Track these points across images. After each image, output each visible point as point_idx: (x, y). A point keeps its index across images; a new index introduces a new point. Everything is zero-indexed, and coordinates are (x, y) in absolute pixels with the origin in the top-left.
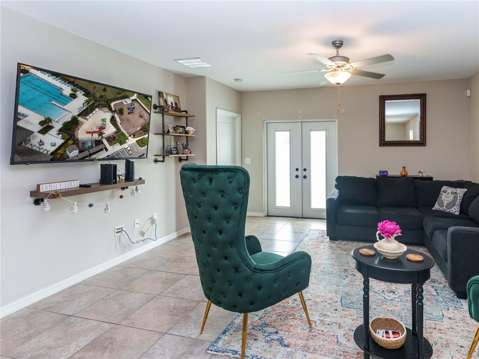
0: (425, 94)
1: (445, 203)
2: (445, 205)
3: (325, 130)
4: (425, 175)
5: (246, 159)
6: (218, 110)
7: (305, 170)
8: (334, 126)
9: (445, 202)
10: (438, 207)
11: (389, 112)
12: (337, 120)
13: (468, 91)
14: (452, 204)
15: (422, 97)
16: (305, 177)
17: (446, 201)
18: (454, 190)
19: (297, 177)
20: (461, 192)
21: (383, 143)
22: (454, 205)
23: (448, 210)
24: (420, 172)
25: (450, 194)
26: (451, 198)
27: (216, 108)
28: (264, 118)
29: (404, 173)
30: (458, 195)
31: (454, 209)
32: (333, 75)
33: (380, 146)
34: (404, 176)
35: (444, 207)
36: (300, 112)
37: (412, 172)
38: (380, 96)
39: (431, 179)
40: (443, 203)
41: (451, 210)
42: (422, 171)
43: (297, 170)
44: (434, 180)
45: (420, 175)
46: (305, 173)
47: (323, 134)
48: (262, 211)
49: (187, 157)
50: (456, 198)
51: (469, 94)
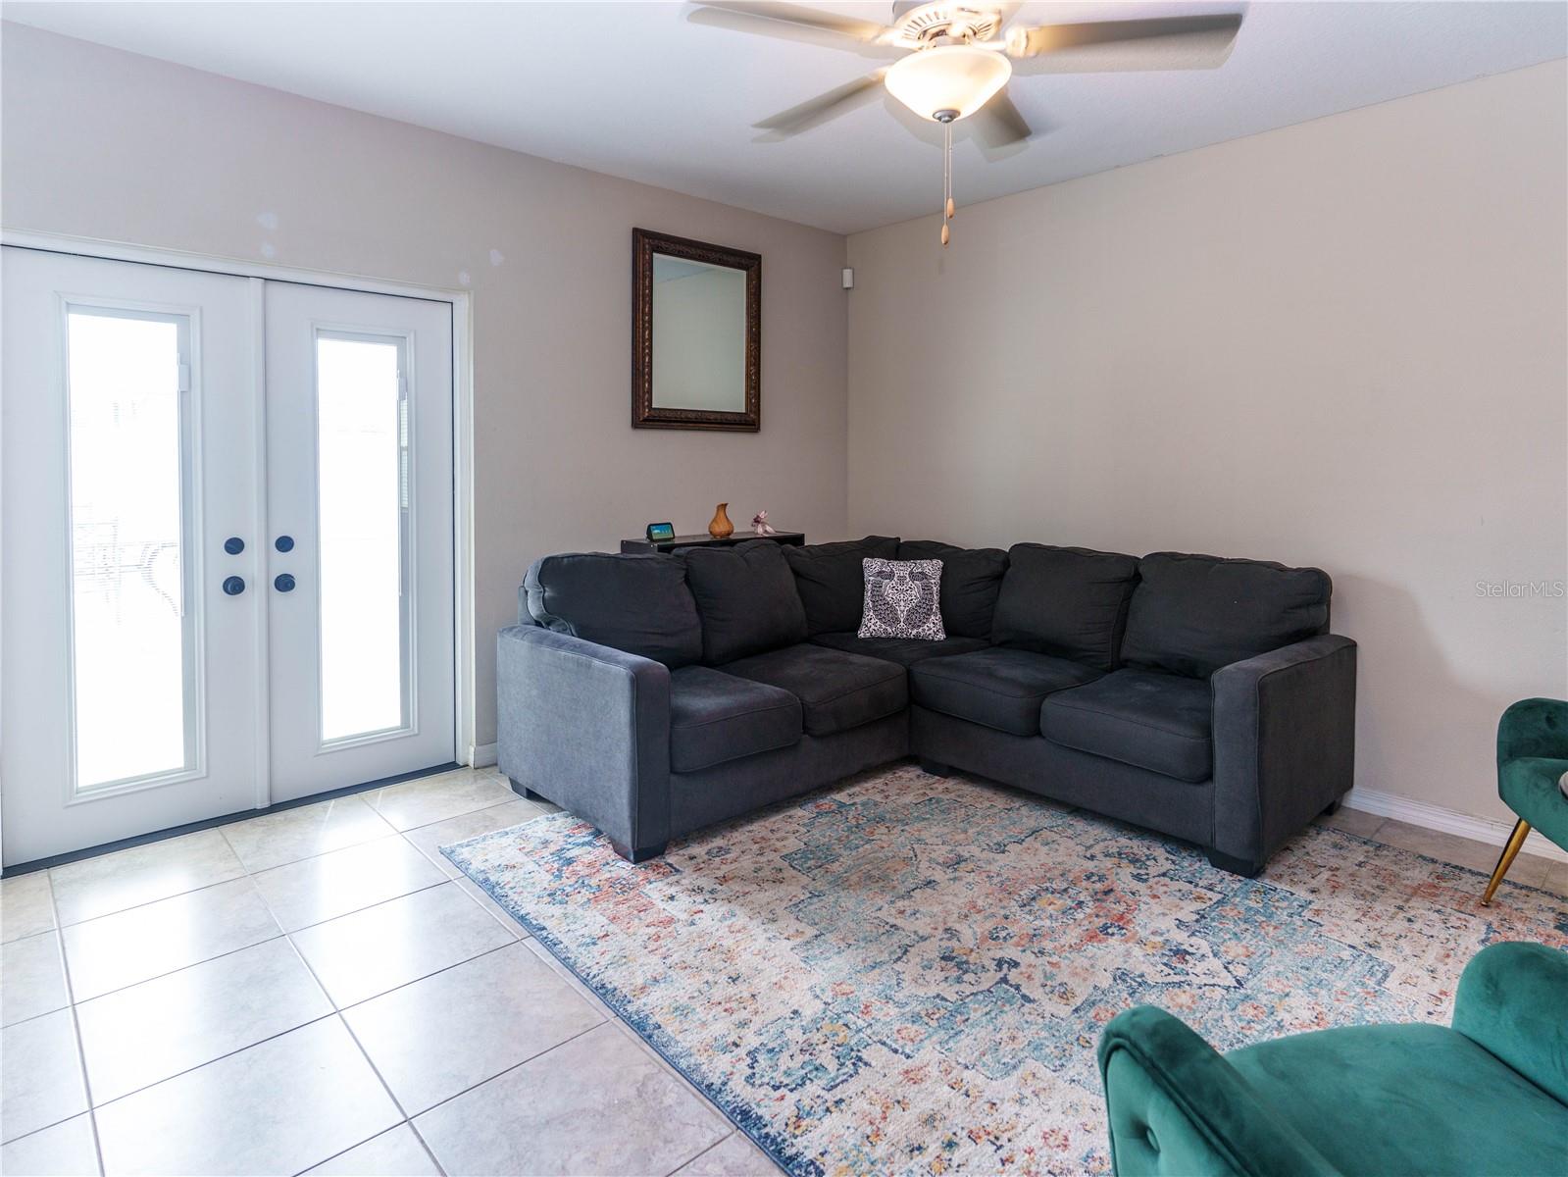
2: (902, 617)
3: (399, 340)
7: (285, 544)
9: (902, 608)
10: (881, 627)
16: (285, 583)
17: (902, 603)
19: (235, 586)
23: (914, 632)
25: (908, 579)
30: (933, 581)
31: (932, 625)
35: (902, 624)
40: (893, 611)
41: (925, 627)
43: (235, 546)
46: (283, 563)
47: (383, 359)
50: (926, 588)
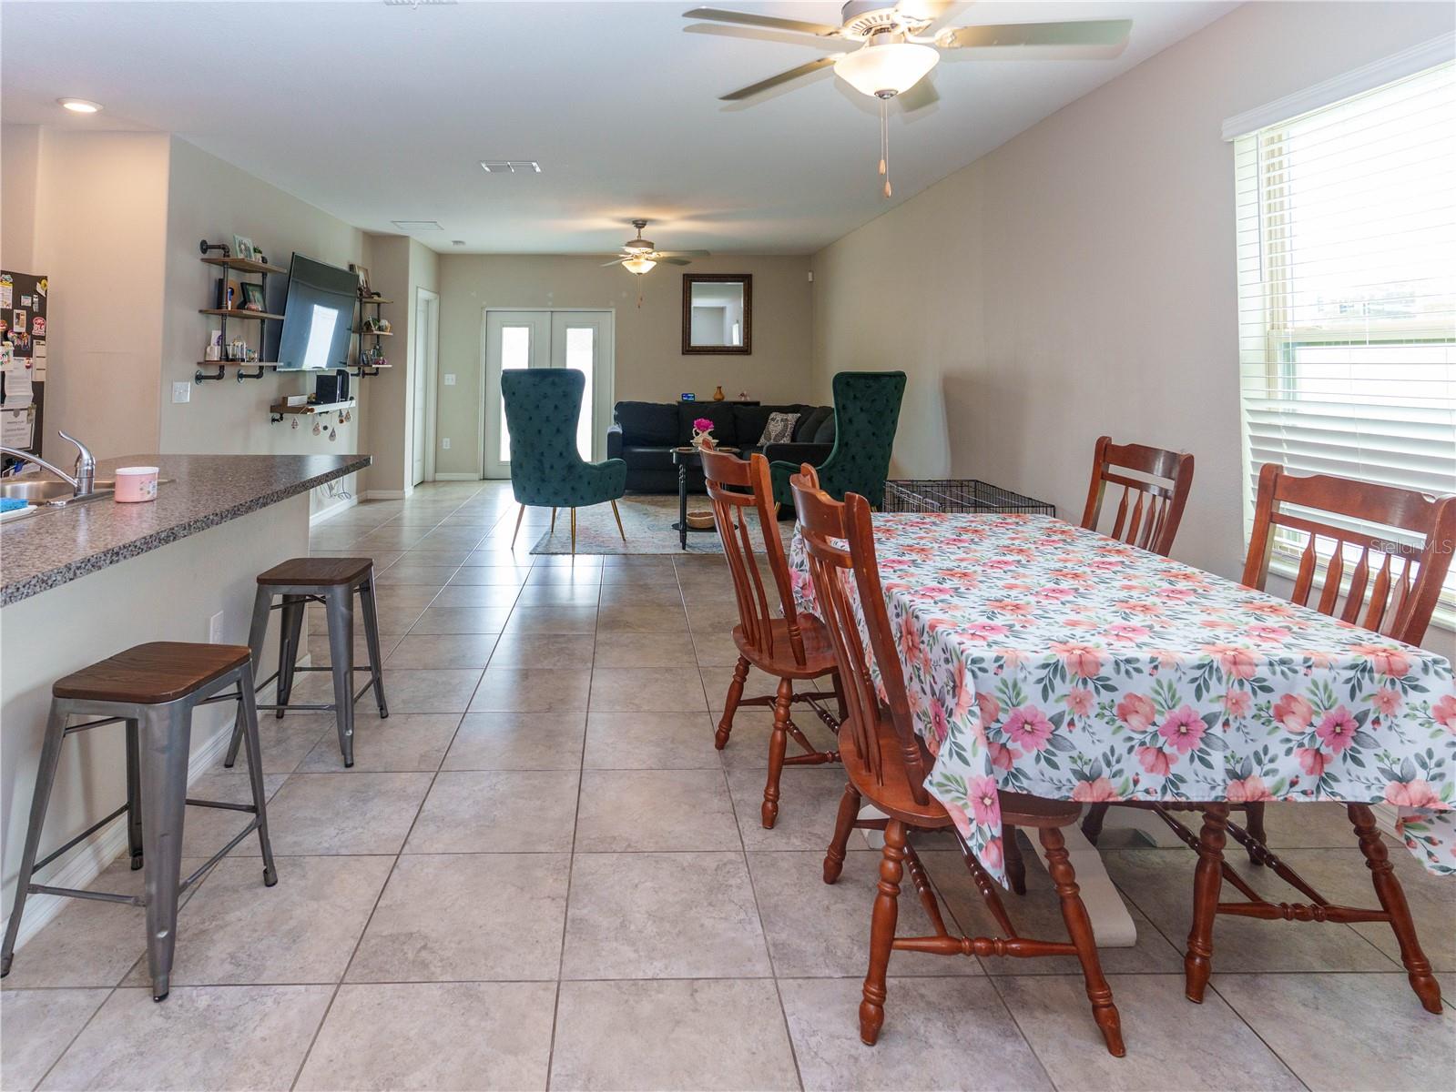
0: (751, 275)
1: (773, 435)
4: (749, 399)
5: (447, 376)
6: (419, 290)
8: (609, 320)
11: (697, 302)
12: (614, 311)
13: (810, 274)
14: (782, 435)
15: (746, 279)
18: (784, 416)
20: (792, 418)
21: (688, 349)
22: (784, 436)
24: (743, 395)
26: (780, 426)
27: (417, 287)
28: (484, 303)
29: (719, 397)
32: (635, 264)
33: (683, 354)
34: (719, 400)
36: (550, 295)
37: (731, 397)
38: (684, 275)
39: (757, 404)
42: (745, 393)
44: (761, 404)
45: (743, 399)
48: (476, 471)
49: (377, 369)
51: (810, 279)
